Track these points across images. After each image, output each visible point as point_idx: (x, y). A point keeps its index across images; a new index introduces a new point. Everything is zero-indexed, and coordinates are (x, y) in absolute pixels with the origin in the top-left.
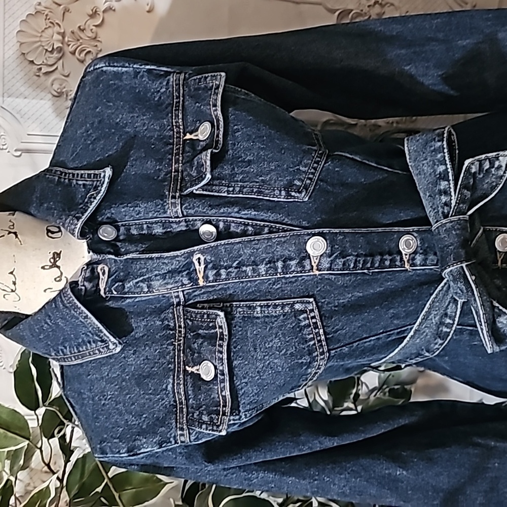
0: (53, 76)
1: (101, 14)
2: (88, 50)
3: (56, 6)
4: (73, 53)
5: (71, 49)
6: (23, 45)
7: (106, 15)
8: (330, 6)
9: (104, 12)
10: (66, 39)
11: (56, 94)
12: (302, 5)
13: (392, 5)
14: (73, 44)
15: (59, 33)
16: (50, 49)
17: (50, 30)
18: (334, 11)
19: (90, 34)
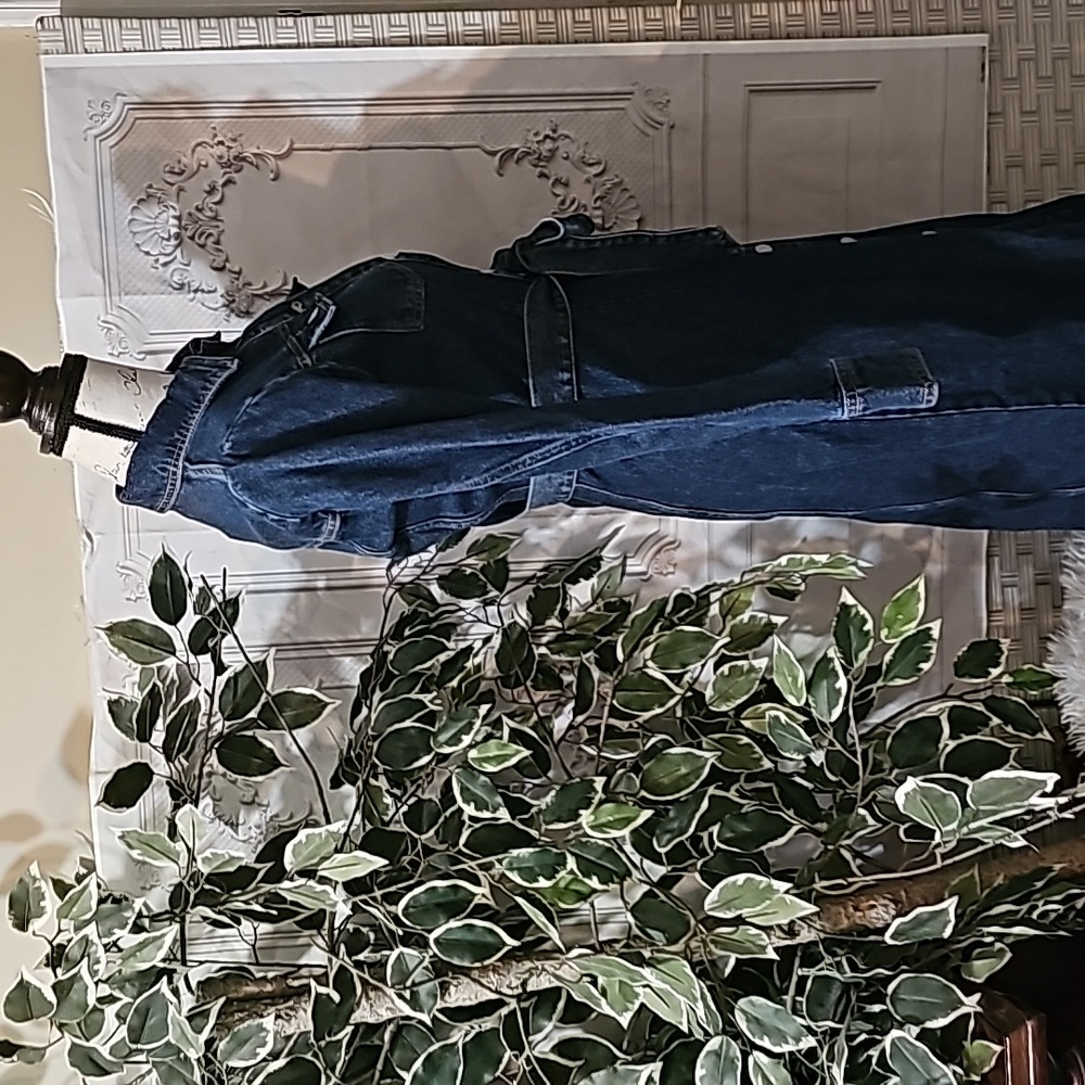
0: (172, 267)
1: (220, 188)
2: (208, 232)
3: (168, 186)
4: (192, 238)
5: (189, 233)
6: (137, 235)
7: (226, 189)
8: (489, 148)
9: (224, 185)
10: (183, 223)
11: (177, 286)
12: (455, 151)
13: (567, 137)
14: (190, 227)
15: (174, 217)
16: (166, 236)
17: (165, 215)
18: (493, 154)
19: (210, 214)
